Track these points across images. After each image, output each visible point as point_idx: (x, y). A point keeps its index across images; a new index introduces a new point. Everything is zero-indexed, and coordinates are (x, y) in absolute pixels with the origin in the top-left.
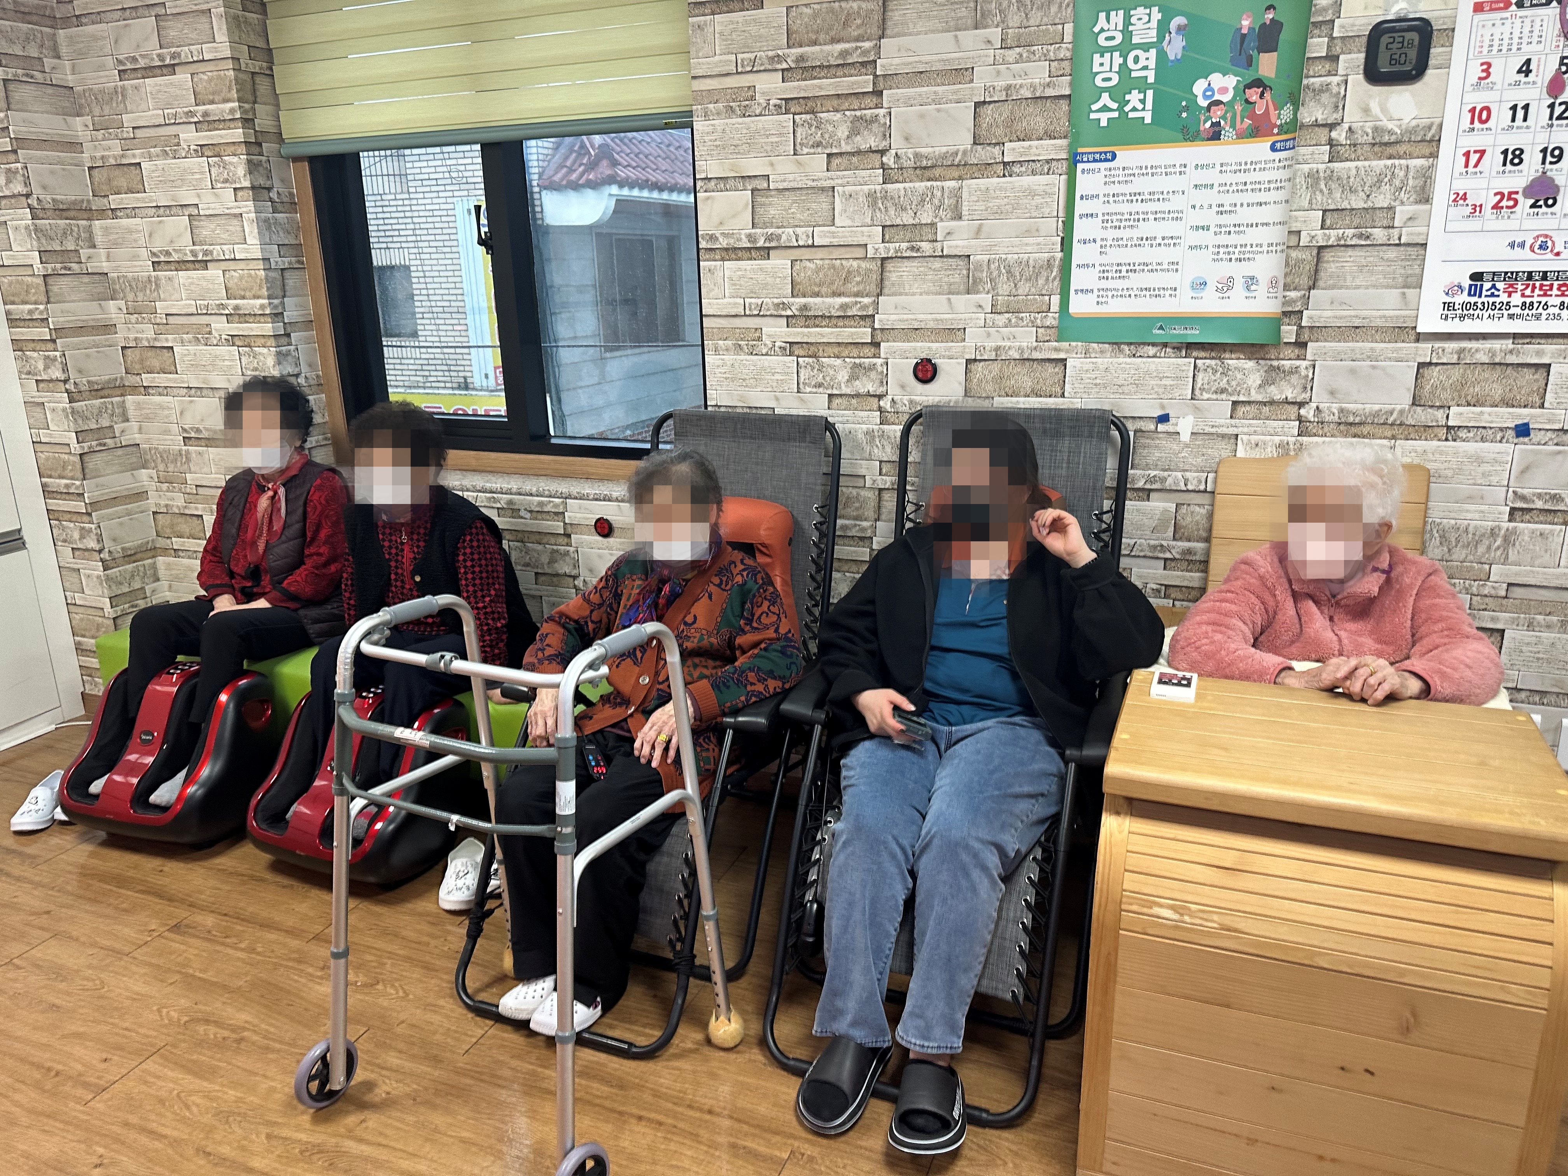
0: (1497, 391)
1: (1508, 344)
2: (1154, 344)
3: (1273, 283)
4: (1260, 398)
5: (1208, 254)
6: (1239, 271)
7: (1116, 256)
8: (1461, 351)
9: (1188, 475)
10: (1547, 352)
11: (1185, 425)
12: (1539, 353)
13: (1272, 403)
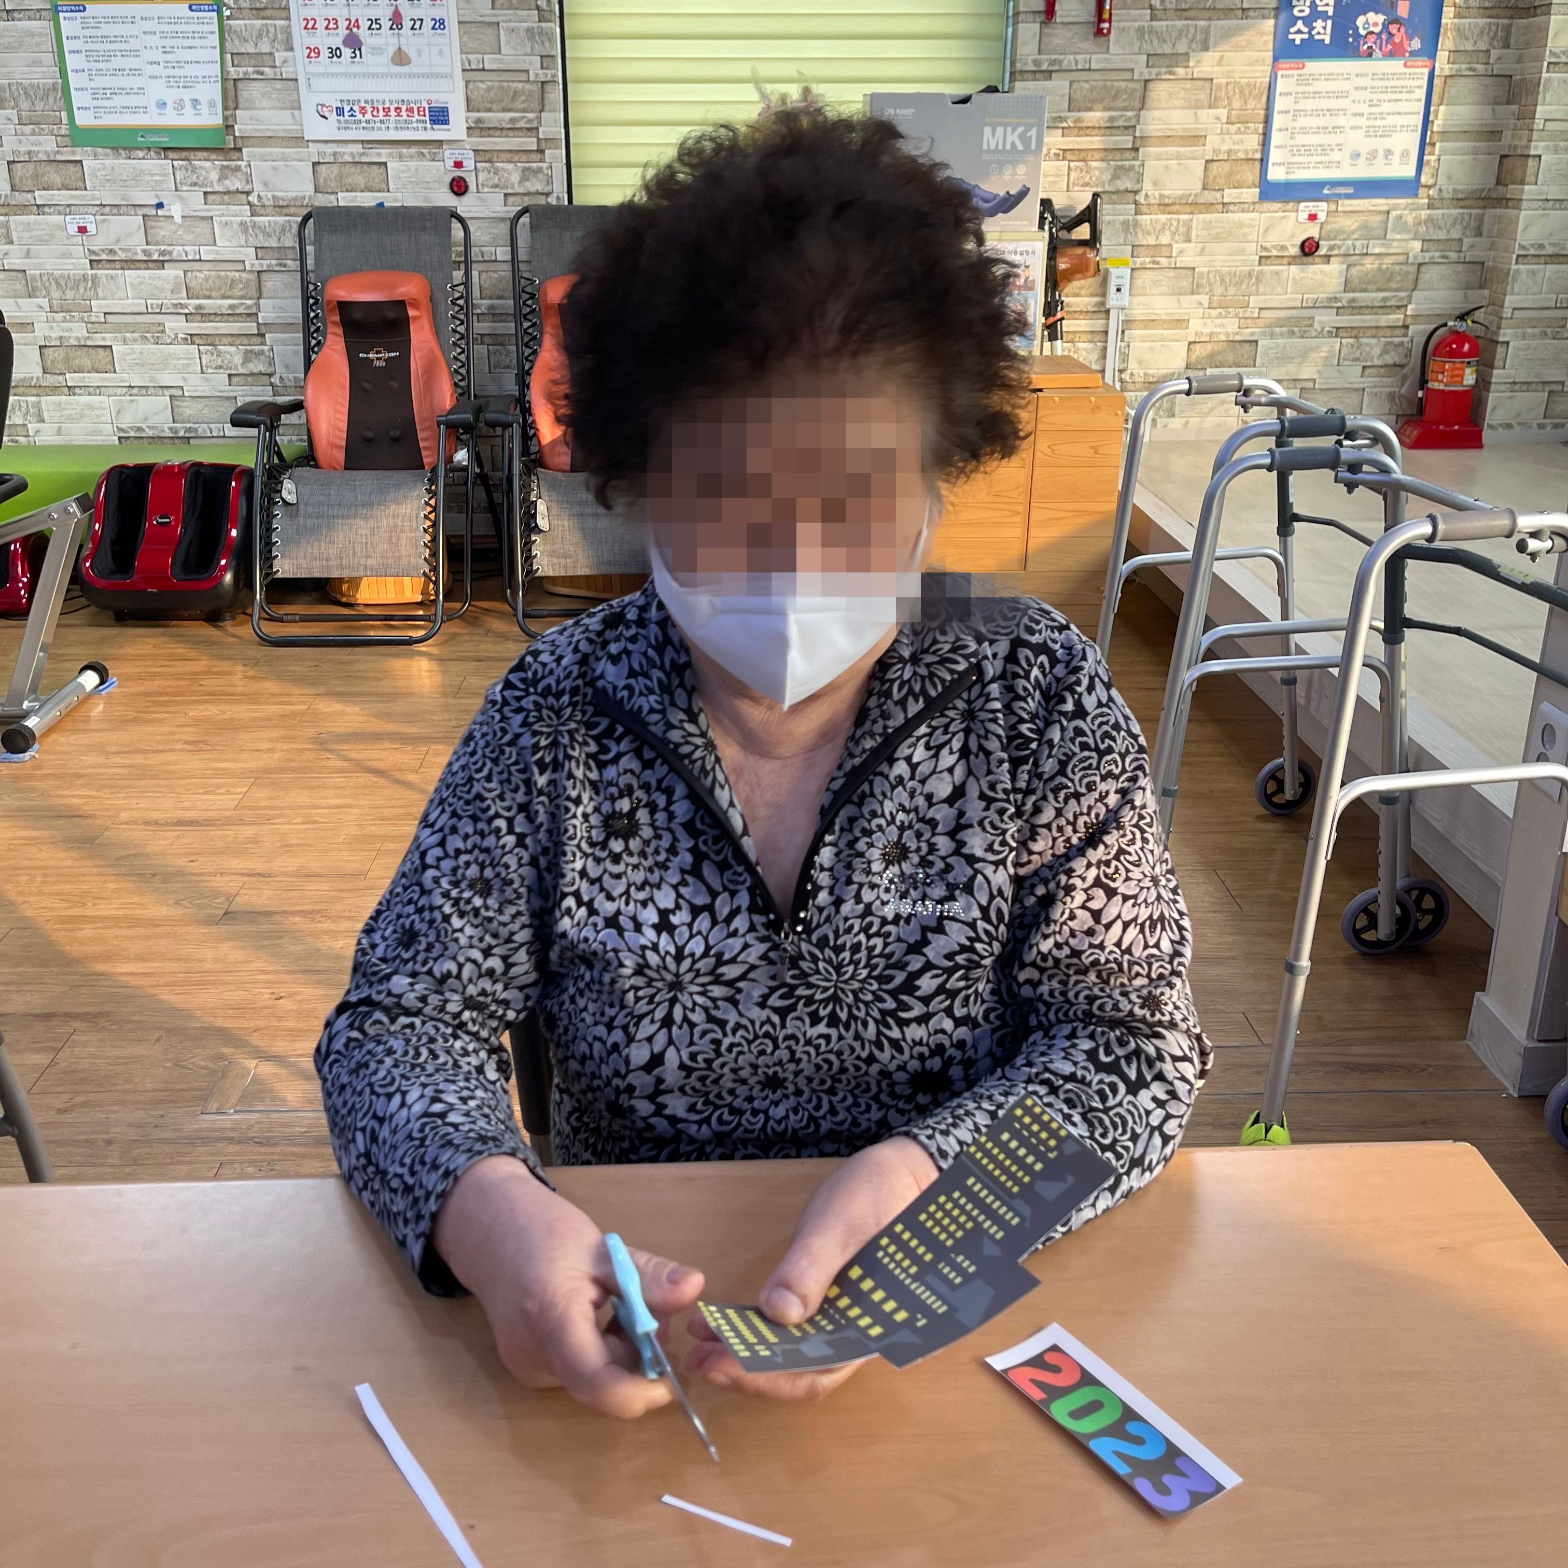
0: (361, 181)
1: (358, 148)
2: (141, 149)
3: (212, 104)
4: (220, 189)
5: (162, 83)
6: (187, 95)
7: (100, 82)
8: (335, 154)
9: (187, 248)
10: (383, 155)
11: (176, 210)
12: (379, 155)
13: (228, 192)
